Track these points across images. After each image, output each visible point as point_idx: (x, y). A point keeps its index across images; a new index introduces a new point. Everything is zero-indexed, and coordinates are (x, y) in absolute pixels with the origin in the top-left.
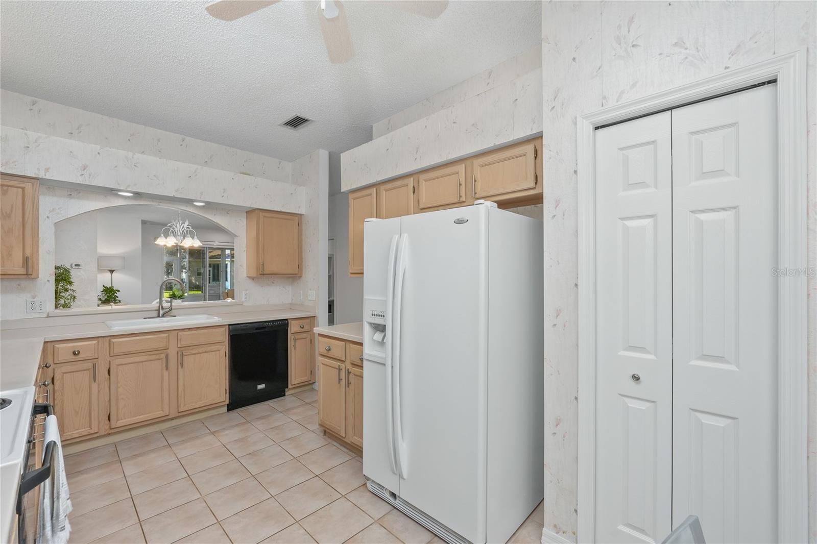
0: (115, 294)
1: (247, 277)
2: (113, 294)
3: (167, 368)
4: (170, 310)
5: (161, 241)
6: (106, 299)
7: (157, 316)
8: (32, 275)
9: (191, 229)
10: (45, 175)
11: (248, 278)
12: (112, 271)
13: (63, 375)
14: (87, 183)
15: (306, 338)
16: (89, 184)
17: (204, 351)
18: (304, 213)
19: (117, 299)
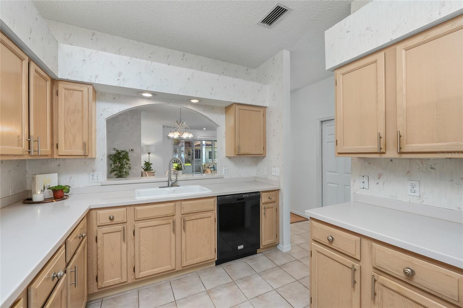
0: (150, 166)
1: (226, 156)
2: (149, 166)
3: (174, 230)
4: (176, 182)
5: (171, 135)
6: (146, 168)
7: (167, 186)
8: (88, 156)
9: (187, 127)
10: (95, 81)
11: (226, 158)
12: (149, 153)
13: (103, 236)
14: (122, 86)
15: (273, 207)
16: (123, 86)
17: (200, 217)
18: (268, 106)
19: (151, 168)
